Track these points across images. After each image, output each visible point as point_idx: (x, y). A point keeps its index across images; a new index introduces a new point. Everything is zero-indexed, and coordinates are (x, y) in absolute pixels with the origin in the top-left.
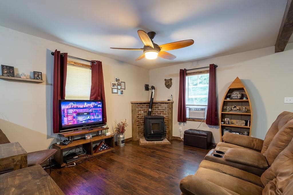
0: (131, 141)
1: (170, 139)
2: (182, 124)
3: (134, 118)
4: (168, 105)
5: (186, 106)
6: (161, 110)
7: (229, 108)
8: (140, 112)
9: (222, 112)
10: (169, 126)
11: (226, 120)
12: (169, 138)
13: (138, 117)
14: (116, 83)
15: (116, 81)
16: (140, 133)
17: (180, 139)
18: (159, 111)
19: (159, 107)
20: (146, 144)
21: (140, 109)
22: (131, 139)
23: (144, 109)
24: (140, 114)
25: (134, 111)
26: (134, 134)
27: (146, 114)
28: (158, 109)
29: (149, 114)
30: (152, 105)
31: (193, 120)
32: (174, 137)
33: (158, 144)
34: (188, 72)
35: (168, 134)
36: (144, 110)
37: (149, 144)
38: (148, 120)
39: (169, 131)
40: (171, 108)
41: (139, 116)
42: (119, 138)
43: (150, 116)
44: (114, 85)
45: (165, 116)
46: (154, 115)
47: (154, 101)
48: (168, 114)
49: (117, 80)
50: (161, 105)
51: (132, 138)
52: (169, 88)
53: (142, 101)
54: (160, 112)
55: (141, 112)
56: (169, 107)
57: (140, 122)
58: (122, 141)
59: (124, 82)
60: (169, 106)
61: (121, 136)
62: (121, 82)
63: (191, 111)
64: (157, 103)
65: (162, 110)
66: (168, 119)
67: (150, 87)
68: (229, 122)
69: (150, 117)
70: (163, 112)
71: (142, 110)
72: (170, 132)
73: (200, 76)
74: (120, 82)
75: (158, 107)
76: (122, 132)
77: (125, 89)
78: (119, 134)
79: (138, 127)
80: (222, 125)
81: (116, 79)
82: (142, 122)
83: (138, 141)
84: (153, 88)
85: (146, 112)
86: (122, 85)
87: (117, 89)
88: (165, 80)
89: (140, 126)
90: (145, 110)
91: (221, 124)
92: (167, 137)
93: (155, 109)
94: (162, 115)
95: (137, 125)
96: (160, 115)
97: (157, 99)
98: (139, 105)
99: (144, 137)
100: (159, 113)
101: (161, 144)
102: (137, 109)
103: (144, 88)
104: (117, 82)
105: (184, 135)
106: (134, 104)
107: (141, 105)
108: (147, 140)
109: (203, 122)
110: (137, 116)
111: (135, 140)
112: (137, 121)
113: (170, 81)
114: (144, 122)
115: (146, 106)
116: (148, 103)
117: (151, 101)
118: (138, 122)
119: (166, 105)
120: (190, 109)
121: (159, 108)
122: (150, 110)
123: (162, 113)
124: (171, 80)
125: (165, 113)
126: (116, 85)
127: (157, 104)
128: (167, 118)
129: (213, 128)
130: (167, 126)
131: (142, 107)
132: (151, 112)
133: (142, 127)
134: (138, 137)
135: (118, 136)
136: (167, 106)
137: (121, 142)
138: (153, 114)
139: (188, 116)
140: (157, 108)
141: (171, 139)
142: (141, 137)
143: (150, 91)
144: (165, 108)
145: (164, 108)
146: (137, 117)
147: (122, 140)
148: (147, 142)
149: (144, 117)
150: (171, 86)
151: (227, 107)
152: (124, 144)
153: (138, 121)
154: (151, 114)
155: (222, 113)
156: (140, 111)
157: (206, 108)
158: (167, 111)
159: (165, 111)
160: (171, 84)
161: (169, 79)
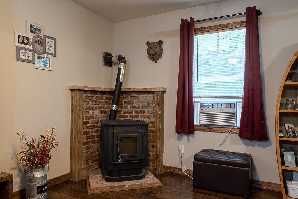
0: (66, 182)
1: (159, 171)
2: (185, 138)
3: (75, 125)
4: (154, 98)
6: (139, 107)
7: (292, 101)
8: (91, 112)
9: (280, 109)
10: (157, 142)
11: (287, 128)
12: (155, 170)
13: (87, 123)
14: (31, 36)
15: (31, 31)
16: (90, 162)
17: (180, 172)
18: (134, 110)
19: (135, 101)
20: (104, 191)
21: (91, 105)
22: (68, 178)
23: (100, 106)
24: (92, 118)
25: (78, 108)
26: (75, 165)
27: (104, 117)
28: (131, 107)
29: (113, 116)
30: (119, 98)
31: (210, 129)
32: (167, 167)
33: (135, 187)
34: (197, 26)
35: (153, 161)
36: (100, 108)
37: (112, 190)
38: (111, 130)
39: (157, 154)
40: (161, 105)
41: (90, 121)
42: (32, 180)
43: (113, 121)
44: (24, 40)
45: (146, 120)
46: (122, 119)
47: (124, 88)
48: (154, 116)
49: (33, 29)
50: (138, 98)
51: (71, 174)
52: (156, 62)
53: (97, 88)
54: (136, 112)
55: (93, 113)
56: (157, 101)
57: (90, 134)
58: (39, 188)
59: (54, 39)
60: (157, 98)
61: (38, 175)
62: (45, 37)
63: (204, 110)
64: (129, 93)
65: (140, 109)
66: (154, 127)
67: (115, 59)
68: (293, 132)
69: (113, 123)
70: (144, 112)
71: (97, 108)
72: (159, 157)
73: (223, 34)
74: (42, 36)
75: (132, 102)
76: (40, 163)
77: (54, 55)
78: (32, 168)
79: (85, 146)
80: (281, 139)
81: (31, 26)
82: (95, 134)
83: (85, 183)
84: (121, 59)
85: (105, 112)
86: (47, 44)
87: (33, 51)
88: (148, 43)
89: (91, 145)
90: (102, 107)
91: (280, 137)
92: (151, 168)
93: (125, 106)
94: (140, 119)
95: (84, 143)
96: (135, 119)
97: (130, 85)
98: (90, 95)
99: (99, 171)
100: (134, 114)
101: (142, 187)
102: (85, 105)
103: (101, 60)
104: (34, 35)
105: (194, 163)
106: (78, 93)
107: (95, 96)
108: (107, 180)
109: (231, 132)
110: (85, 120)
111: (77, 180)
112: (84, 133)
113: (159, 45)
114: (101, 136)
115: (106, 98)
116: (110, 93)
117: (118, 89)
118: (85, 136)
119: (149, 98)
120: (202, 105)
121: (135, 104)
122: (114, 107)
123: (139, 114)
124: (160, 43)
125: (146, 114)
126: (31, 41)
127: (130, 95)
128: (151, 124)
129: (254, 146)
130: (151, 144)
131: (96, 102)
132: (116, 112)
133: (96, 146)
134: (85, 172)
135: (29, 175)
136: (152, 99)
137: (35, 191)
138: (120, 117)
139: (197, 121)
140: (129, 103)
141: (161, 171)
142: (93, 172)
143: (115, 68)
144: (148, 103)
145: (145, 104)
146: (84, 123)
147: (39, 184)
148: (108, 183)
149: (100, 124)
150: (159, 56)
151: (287, 100)
152: (45, 194)
153: (87, 133)
154: (116, 116)
155: (281, 111)
156: (92, 109)
157: (240, 102)
158: (152, 110)
159: (146, 110)
160: (159, 53)
161: (157, 42)
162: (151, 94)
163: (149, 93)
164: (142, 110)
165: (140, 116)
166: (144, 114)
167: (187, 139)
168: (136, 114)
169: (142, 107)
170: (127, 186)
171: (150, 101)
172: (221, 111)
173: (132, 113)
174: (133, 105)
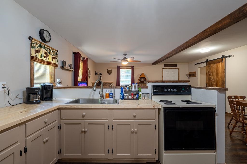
34: (121, 67)
52: (110, 75)
59: (90, 70)
84: (101, 74)
88: (108, 70)
103: (94, 74)
124: (111, 70)
143: (99, 76)
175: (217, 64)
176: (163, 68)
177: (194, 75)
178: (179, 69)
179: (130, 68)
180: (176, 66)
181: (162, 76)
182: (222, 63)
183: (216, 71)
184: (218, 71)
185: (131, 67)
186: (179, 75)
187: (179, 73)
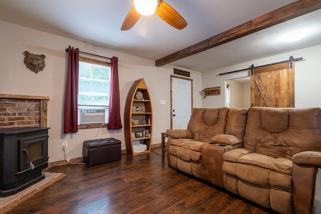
2: (68, 136)
4: (37, 105)
5: (79, 107)
6: (14, 114)
11: (132, 121)
17: (64, 164)
18: (6, 118)
19: (8, 108)
28: (2, 114)
31: (88, 127)
48: (36, 121)
52: (36, 72)
56: (43, 108)
60: (43, 106)
63: (85, 114)
65: (17, 116)
68: (134, 123)
70: (23, 119)
88: (27, 54)
94: (16, 125)
96: (9, 127)
100: (7, 122)
109: (103, 127)
113: (41, 59)
119: (33, 105)
120: (83, 111)
121: (8, 111)
124: (43, 57)
129: (114, 133)
139: (79, 122)
144: (28, 110)
145: (24, 111)
150: (41, 69)
157: (107, 109)
158: (34, 116)
159: (26, 117)
160: (41, 66)
161: (39, 56)
162: (33, 101)
163: (30, 100)
164: (20, 117)
165: (16, 123)
166: (24, 121)
167: (71, 136)
168: (10, 121)
169: (20, 114)
170: (38, 189)
171: (32, 108)
172: (97, 115)
173: (4, 120)
174: (4, 112)
175: (277, 71)
176: (172, 76)
177: (217, 92)
178: (192, 80)
179: (107, 64)
180: (187, 74)
181: (171, 91)
182: (290, 69)
183: (275, 83)
184: (279, 83)
185: (110, 61)
186: (192, 91)
187: (192, 88)
